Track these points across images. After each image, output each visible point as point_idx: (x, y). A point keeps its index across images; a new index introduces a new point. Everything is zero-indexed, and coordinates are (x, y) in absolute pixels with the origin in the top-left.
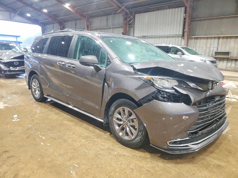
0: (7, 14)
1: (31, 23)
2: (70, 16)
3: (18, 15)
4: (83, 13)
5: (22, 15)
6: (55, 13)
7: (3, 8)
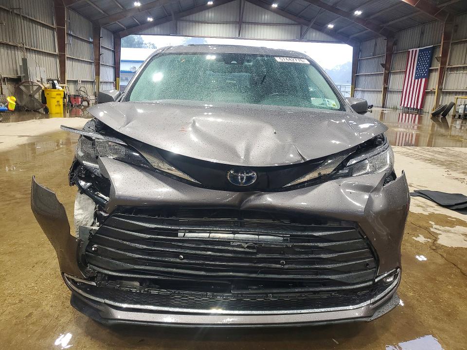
0: (296, 29)
1: (334, 40)
2: (410, 16)
3: (312, 27)
4: (439, 6)
5: (320, 27)
6: (378, 14)
7: (290, 19)
